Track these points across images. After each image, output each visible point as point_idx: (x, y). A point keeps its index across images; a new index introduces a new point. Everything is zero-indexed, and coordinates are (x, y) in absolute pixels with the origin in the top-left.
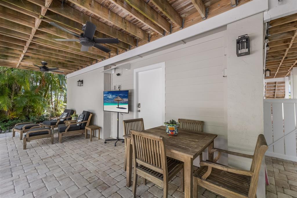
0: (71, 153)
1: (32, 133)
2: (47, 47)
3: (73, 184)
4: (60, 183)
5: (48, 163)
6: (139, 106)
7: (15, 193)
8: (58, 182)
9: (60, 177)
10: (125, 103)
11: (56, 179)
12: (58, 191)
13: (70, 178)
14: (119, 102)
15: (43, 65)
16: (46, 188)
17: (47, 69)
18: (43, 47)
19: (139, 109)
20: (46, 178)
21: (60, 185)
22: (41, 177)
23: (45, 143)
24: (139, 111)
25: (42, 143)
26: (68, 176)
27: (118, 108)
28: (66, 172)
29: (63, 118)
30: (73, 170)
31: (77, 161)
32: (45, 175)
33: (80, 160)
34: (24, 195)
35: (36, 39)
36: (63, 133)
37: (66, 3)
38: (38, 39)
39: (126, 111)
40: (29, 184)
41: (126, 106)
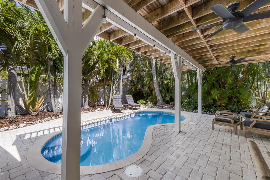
0: (245, 152)
1: (218, 119)
2: (225, 43)
3: (214, 175)
4: (206, 166)
5: (216, 147)
7: (183, 152)
8: (206, 164)
9: (211, 162)
11: (208, 162)
12: (199, 170)
13: (217, 169)
15: (232, 59)
16: (197, 162)
17: (234, 62)
18: (221, 45)
20: (203, 155)
21: (206, 167)
22: (201, 153)
23: (231, 132)
25: (229, 131)
26: (217, 167)
28: (220, 163)
29: (262, 112)
30: (227, 165)
31: (241, 162)
32: (205, 154)
33: (245, 163)
34: (185, 156)
35: (210, 42)
36: (246, 127)
37: (206, 1)
38: (211, 41)
40: (193, 152)
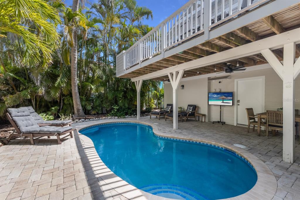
6: (238, 101)
10: (230, 100)
14: (224, 99)
19: (238, 103)
24: (239, 105)
27: (223, 102)
39: (231, 104)
41: (231, 102)
